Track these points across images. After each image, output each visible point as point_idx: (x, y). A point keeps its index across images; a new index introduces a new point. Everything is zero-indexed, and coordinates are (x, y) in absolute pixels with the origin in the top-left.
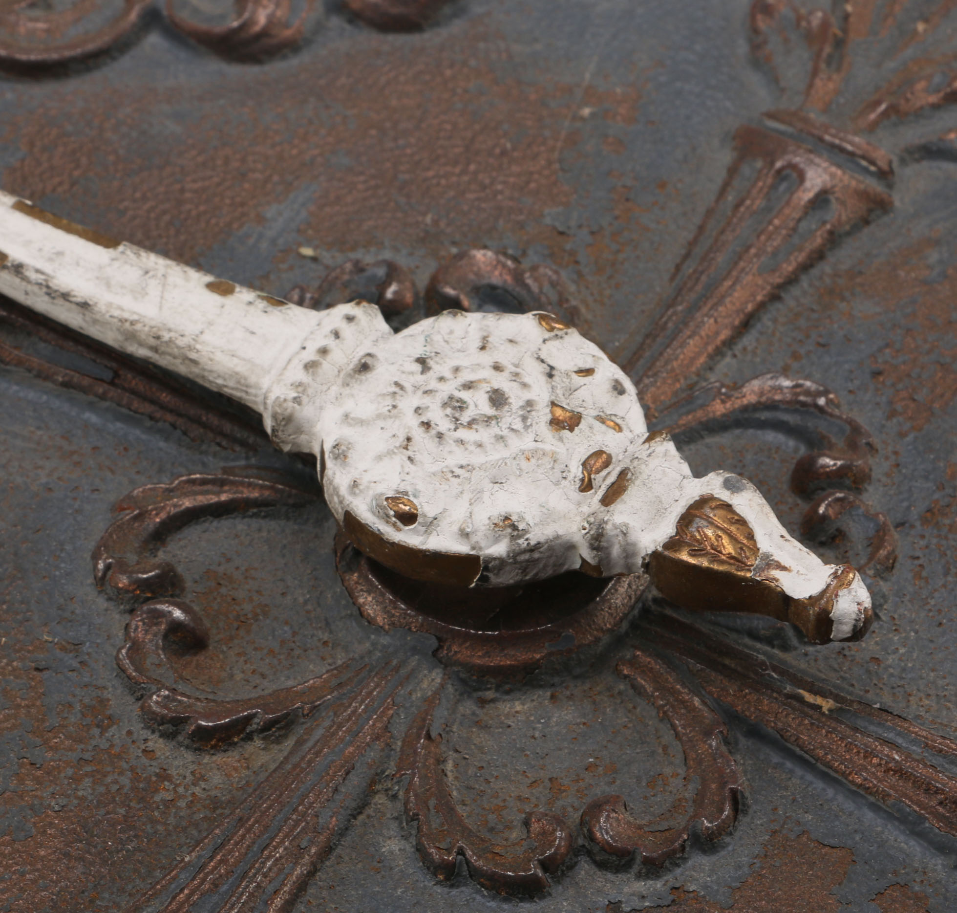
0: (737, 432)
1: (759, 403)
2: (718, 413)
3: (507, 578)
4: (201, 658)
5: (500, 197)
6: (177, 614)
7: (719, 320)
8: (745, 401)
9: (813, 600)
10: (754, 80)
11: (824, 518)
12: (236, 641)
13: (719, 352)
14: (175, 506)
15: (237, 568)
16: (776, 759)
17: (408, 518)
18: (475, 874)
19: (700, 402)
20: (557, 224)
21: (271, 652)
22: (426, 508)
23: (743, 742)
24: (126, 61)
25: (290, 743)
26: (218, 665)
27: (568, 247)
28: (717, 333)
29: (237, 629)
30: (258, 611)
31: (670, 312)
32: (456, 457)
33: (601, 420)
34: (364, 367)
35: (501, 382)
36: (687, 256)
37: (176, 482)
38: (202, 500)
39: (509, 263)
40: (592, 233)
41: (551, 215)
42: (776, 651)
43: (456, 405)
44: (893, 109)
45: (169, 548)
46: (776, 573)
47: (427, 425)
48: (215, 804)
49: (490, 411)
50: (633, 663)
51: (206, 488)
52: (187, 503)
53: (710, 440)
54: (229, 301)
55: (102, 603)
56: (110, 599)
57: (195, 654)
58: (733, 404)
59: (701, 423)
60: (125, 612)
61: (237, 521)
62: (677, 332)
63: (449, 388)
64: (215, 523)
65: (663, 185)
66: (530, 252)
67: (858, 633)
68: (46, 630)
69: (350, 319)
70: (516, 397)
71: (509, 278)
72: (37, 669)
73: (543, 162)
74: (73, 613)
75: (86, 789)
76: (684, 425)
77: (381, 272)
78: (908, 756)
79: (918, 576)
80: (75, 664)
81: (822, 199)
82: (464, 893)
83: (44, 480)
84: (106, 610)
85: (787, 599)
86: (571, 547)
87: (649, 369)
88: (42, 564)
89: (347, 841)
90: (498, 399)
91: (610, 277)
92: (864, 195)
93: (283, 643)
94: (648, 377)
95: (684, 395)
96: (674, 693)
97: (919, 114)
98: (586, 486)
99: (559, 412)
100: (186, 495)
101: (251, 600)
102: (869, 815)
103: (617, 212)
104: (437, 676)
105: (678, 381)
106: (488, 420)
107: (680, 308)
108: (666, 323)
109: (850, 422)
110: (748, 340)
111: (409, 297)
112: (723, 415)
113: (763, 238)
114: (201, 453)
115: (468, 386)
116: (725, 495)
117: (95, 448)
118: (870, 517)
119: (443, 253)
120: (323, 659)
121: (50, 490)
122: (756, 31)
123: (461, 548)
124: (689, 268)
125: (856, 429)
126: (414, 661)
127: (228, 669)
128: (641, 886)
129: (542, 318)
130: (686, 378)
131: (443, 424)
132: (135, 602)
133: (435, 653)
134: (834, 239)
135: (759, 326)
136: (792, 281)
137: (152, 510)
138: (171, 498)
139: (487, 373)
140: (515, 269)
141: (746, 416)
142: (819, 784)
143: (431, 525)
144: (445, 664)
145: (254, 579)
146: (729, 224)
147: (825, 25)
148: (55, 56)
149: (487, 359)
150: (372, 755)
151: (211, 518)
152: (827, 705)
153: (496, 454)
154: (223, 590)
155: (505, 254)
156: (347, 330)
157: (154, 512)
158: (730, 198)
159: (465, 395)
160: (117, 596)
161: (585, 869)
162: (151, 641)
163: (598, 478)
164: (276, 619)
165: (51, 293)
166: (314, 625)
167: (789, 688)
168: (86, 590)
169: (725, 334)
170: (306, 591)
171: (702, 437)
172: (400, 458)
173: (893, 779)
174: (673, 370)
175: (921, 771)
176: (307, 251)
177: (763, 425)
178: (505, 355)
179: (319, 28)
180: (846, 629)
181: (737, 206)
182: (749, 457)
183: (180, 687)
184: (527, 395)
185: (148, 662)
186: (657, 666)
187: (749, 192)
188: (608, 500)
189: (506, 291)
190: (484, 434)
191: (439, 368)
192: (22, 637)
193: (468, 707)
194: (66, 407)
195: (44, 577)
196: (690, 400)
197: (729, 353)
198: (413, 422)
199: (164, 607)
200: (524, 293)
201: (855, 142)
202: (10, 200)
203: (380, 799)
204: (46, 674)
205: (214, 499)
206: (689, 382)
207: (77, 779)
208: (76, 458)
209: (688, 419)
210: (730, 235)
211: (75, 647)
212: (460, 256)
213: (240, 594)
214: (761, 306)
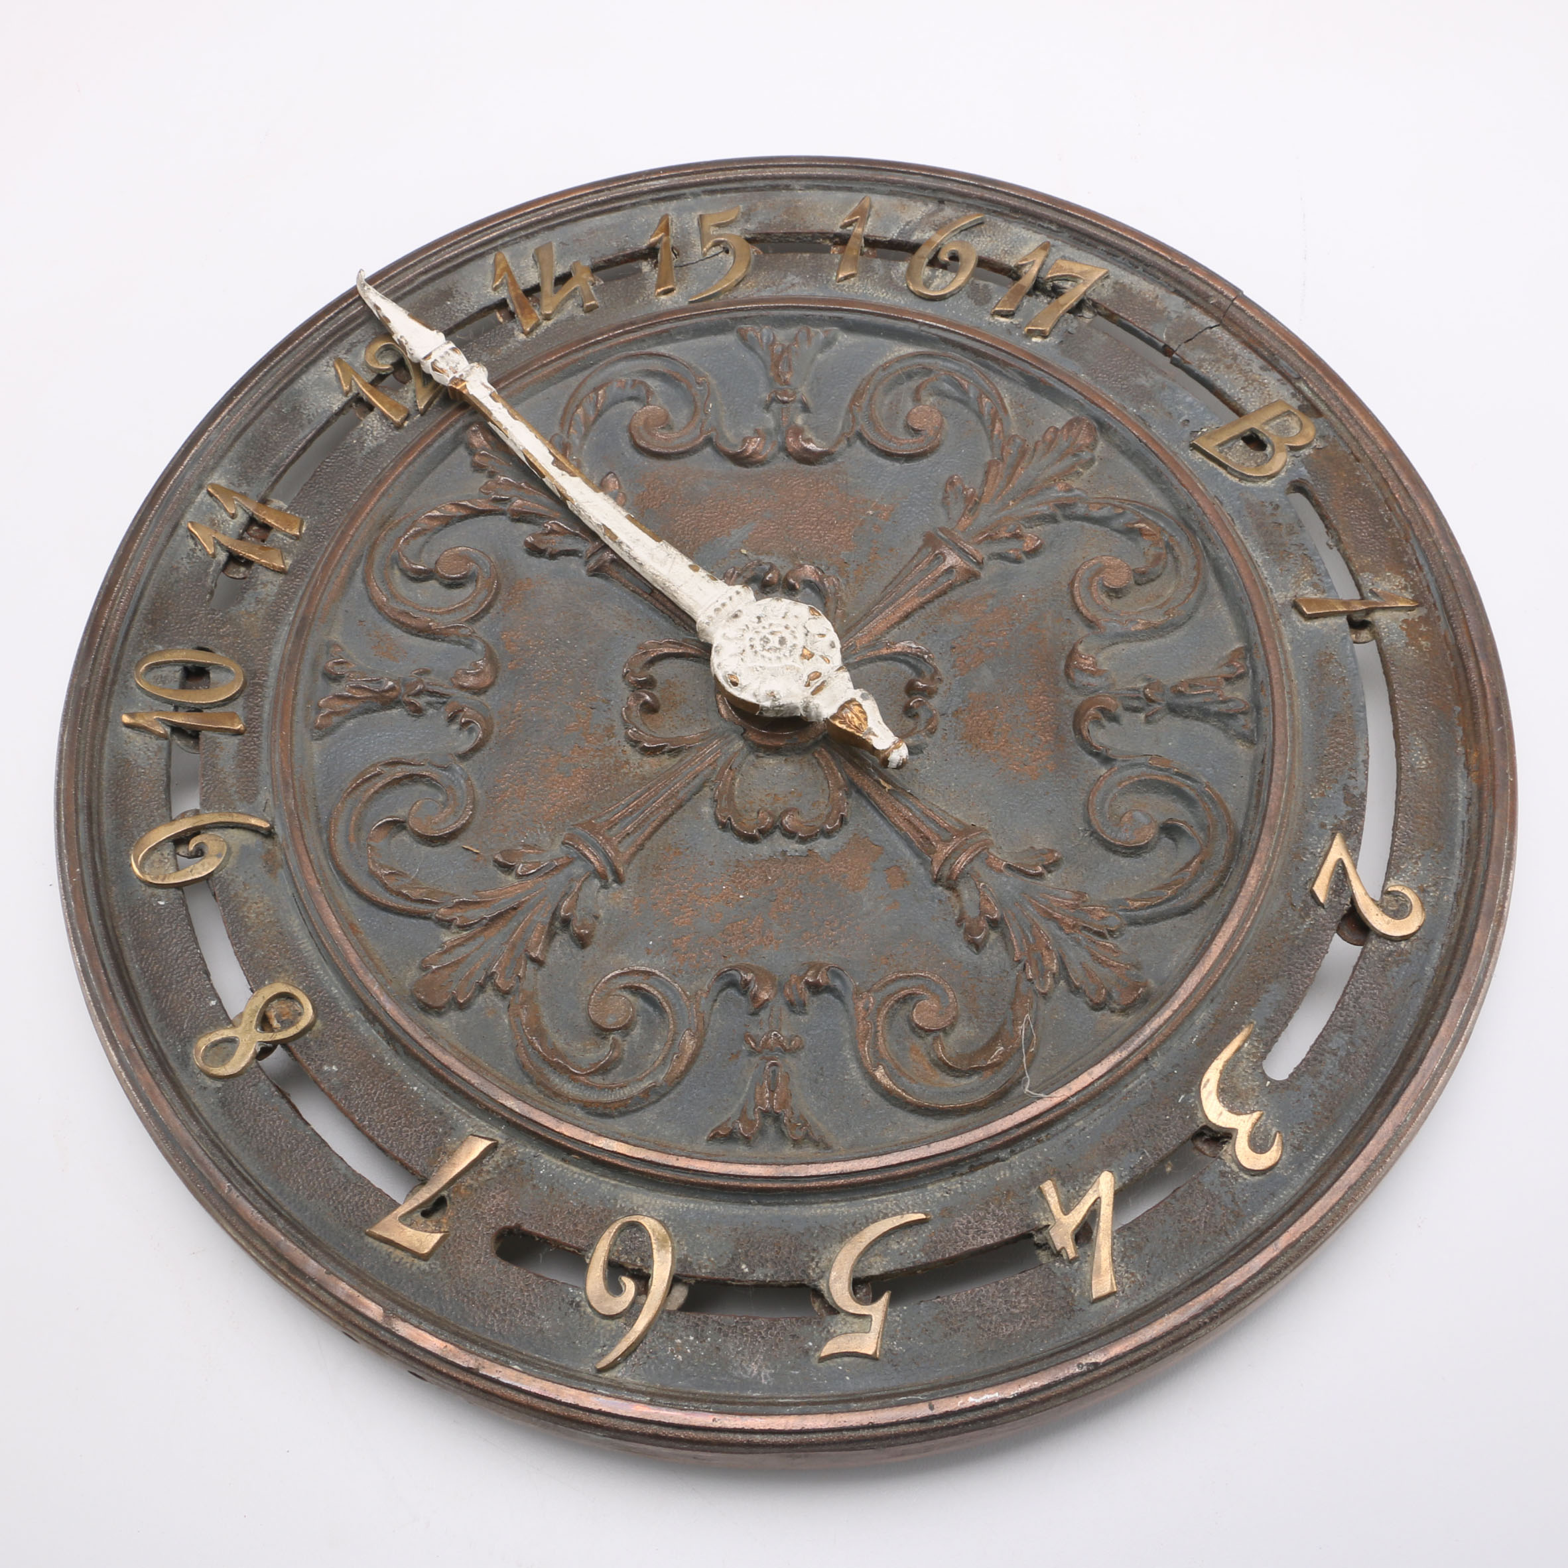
1: (901, 652)
2: (885, 653)
3: (771, 715)
4: (655, 716)
6: (648, 698)
7: (895, 614)
8: (895, 650)
9: (884, 751)
10: (941, 510)
11: (912, 707)
12: (670, 712)
13: (893, 627)
14: (661, 651)
16: (864, 803)
17: (735, 684)
18: (733, 829)
20: (845, 559)
21: (682, 719)
22: (742, 681)
23: (854, 794)
24: (695, 457)
25: (678, 758)
26: (661, 720)
27: (846, 569)
28: (893, 619)
29: (672, 707)
31: (876, 607)
32: (760, 662)
33: (822, 657)
34: (736, 616)
35: (786, 634)
36: (890, 584)
37: (664, 641)
38: (672, 650)
39: (820, 573)
40: (857, 565)
41: (844, 554)
43: (765, 640)
44: (990, 536)
45: (654, 668)
46: (872, 737)
47: (752, 646)
48: (644, 778)
49: (778, 646)
50: (820, 753)
51: (674, 646)
52: (666, 651)
53: (880, 663)
54: (696, 574)
55: (623, 685)
56: (625, 684)
57: (652, 715)
58: (891, 651)
60: (630, 691)
61: (684, 661)
63: (765, 633)
64: (674, 660)
65: (891, 550)
66: (829, 568)
67: (899, 767)
68: (599, 692)
69: (738, 593)
70: (790, 641)
72: (591, 708)
73: (847, 531)
74: (611, 687)
75: (596, 762)
76: (869, 656)
77: (767, 567)
78: (914, 815)
79: (943, 738)
80: (606, 709)
81: (950, 570)
82: (728, 835)
83: (615, 629)
84: (623, 688)
85: (874, 749)
86: (797, 708)
87: (861, 630)
88: (605, 664)
89: (689, 804)
90: (782, 641)
91: (859, 585)
92: (968, 571)
93: (688, 716)
95: (873, 643)
96: (832, 769)
97: (1000, 540)
98: (808, 685)
99: (806, 652)
100: (666, 647)
101: (681, 695)
102: (894, 835)
103: (870, 558)
104: (741, 743)
105: (872, 636)
106: (776, 649)
107: (881, 606)
108: (874, 611)
109: (935, 668)
110: (906, 623)
111: (776, 580)
112: (887, 654)
113: (922, 581)
114: (678, 629)
115: (772, 633)
116: (860, 700)
117: (630, 625)
118: (930, 711)
119: (796, 562)
120: (701, 727)
121: (616, 634)
122: (946, 491)
123: (754, 700)
124: (889, 589)
125: (936, 671)
126: (734, 736)
127: (664, 722)
128: (797, 846)
129: (811, 609)
131: (758, 648)
132: (634, 689)
133: (743, 734)
134: (952, 587)
135: (912, 618)
136: (929, 601)
138: (659, 647)
139: (782, 629)
140: (821, 576)
141: (896, 657)
142: (878, 818)
143: (743, 688)
144: (746, 740)
145: (683, 687)
146: (910, 573)
147: (973, 494)
148: (666, 451)
149: (784, 622)
150: (707, 772)
152: (888, 787)
153: (776, 664)
154: (670, 690)
155: (819, 569)
156: (735, 597)
157: (652, 652)
158: (915, 562)
159: (770, 637)
160: (629, 684)
161: (777, 834)
162: (635, 706)
163: (812, 682)
164: (688, 705)
165: (630, 556)
166: (702, 711)
167: (876, 777)
168: (619, 678)
169: (897, 620)
172: (738, 658)
173: (906, 823)
175: (916, 822)
176: (744, 551)
177: (901, 661)
178: (791, 622)
179: (774, 457)
180: (894, 765)
181: (916, 566)
183: (642, 728)
184: (795, 642)
185: (632, 715)
186: (829, 757)
187: (923, 560)
188: (814, 693)
189: (815, 584)
190: (772, 655)
191: (765, 623)
192: (589, 693)
193: (752, 757)
195: (604, 670)
196: (874, 646)
197: (897, 627)
198: (748, 644)
199: (644, 694)
200: (822, 586)
201: (970, 548)
202: (625, 514)
203: (706, 789)
204: (594, 711)
207: (594, 757)
208: (630, 622)
209: (871, 654)
210: (909, 579)
211: (608, 701)
212: (801, 566)
213: (677, 692)
214: (915, 610)
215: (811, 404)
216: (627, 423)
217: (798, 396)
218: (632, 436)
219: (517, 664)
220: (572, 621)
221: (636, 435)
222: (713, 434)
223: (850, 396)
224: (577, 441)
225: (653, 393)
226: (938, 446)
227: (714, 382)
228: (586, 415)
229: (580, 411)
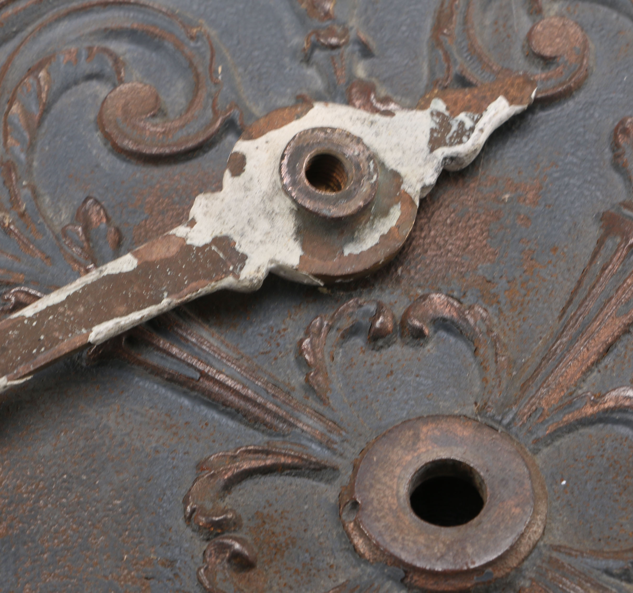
0: (601, 425)
1: (615, 407)
2: (588, 414)
4: (252, 574)
5: (449, 255)
6: (237, 546)
7: (590, 348)
8: (606, 406)
10: (615, 176)
12: (274, 563)
13: (589, 369)
14: (237, 467)
15: (276, 511)
19: (577, 406)
20: (486, 275)
21: (296, 571)
26: (263, 579)
27: (493, 291)
28: (589, 358)
29: (275, 554)
30: (289, 541)
31: (559, 342)
36: (570, 302)
37: (238, 451)
38: (255, 464)
39: (455, 303)
40: (509, 282)
41: (483, 268)
42: (624, 584)
45: (232, 495)
50: (530, 590)
51: (256, 456)
52: (246, 466)
53: (582, 431)
55: (189, 532)
56: (194, 531)
57: (248, 571)
58: (599, 407)
59: (577, 420)
60: (203, 540)
61: (277, 478)
62: (563, 357)
64: (263, 478)
65: (555, 249)
66: (468, 294)
68: (153, 550)
71: (455, 314)
72: (147, 578)
73: (478, 231)
74: (170, 539)
76: (565, 421)
77: (373, 308)
80: (171, 575)
83: (154, 445)
84: (192, 538)
87: (544, 382)
88: (152, 504)
91: (520, 313)
93: (304, 565)
94: (544, 388)
95: (566, 400)
100: (244, 460)
101: (284, 534)
103: (525, 268)
105: (563, 390)
107: (565, 340)
108: (556, 350)
110: (608, 360)
111: (390, 326)
112: (592, 415)
113: (620, 292)
114: (255, 429)
117: (187, 423)
119: (412, 293)
120: (330, 577)
121: (158, 452)
122: (617, 145)
124: (571, 311)
126: (388, 585)
127: (269, 582)
130: (568, 388)
132: (210, 535)
133: (402, 580)
135: (615, 351)
137: (222, 470)
138: (235, 462)
140: (459, 308)
141: (607, 415)
144: (409, 587)
145: (286, 519)
146: (598, 281)
148: (167, 151)
151: (260, 476)
154: (267, 526)
155: (452, 297)
157: (224, 472)
158: (599, 262)
160: (199, 530)
162: (220, 563)
164: (300, 547)
166: (324, 553)
169: (593, 358)
170: (320, 529)
171: (577, 429)
174: (560, 383)
177: (617, 422)
181: (603, 269)
182: (608, 444)
185: (218, 578)
187: (611, 260)
189: (453, 322)
192: (137, 555)
194: (169, 394)
195: (153, 513)
196: (571, 404)
197: (596, 370)
199: (229, 541)
200: (464, 324)
204: (152, 582)
205: (262, 463)
206: (569, 391)
208: (174, 429)
209: (569, 417)
210: (598, 289)
211: (171, 563)
212: (424, 297)
213: (278, 530)
214: (617, 338)
215: (373, 45)
216: (92, 117)
217: (352, 34)
218: (107, 137)
219: (10, 527)
220: (82, 443)
221: (115, 133)
222: (236, 113)
223: (429, 23)
224: (23, 156)
225: (124, 64)
226: (586, 77)
227: (213, 33)
228: (26, 113)
229: (15, 108)
